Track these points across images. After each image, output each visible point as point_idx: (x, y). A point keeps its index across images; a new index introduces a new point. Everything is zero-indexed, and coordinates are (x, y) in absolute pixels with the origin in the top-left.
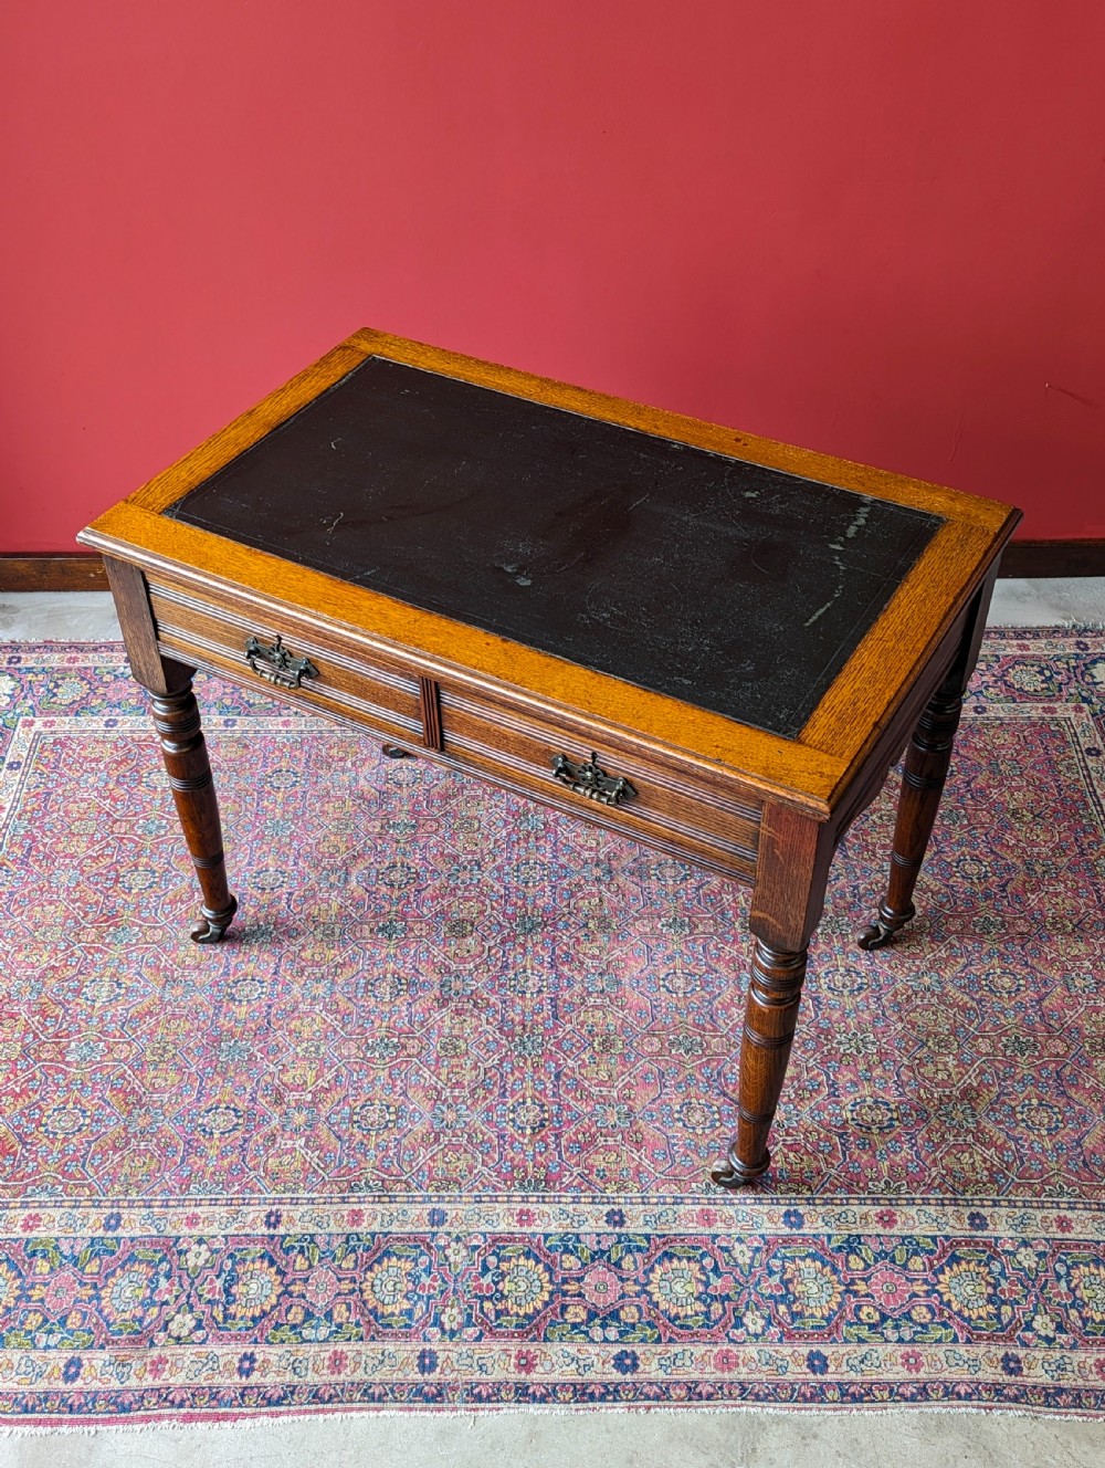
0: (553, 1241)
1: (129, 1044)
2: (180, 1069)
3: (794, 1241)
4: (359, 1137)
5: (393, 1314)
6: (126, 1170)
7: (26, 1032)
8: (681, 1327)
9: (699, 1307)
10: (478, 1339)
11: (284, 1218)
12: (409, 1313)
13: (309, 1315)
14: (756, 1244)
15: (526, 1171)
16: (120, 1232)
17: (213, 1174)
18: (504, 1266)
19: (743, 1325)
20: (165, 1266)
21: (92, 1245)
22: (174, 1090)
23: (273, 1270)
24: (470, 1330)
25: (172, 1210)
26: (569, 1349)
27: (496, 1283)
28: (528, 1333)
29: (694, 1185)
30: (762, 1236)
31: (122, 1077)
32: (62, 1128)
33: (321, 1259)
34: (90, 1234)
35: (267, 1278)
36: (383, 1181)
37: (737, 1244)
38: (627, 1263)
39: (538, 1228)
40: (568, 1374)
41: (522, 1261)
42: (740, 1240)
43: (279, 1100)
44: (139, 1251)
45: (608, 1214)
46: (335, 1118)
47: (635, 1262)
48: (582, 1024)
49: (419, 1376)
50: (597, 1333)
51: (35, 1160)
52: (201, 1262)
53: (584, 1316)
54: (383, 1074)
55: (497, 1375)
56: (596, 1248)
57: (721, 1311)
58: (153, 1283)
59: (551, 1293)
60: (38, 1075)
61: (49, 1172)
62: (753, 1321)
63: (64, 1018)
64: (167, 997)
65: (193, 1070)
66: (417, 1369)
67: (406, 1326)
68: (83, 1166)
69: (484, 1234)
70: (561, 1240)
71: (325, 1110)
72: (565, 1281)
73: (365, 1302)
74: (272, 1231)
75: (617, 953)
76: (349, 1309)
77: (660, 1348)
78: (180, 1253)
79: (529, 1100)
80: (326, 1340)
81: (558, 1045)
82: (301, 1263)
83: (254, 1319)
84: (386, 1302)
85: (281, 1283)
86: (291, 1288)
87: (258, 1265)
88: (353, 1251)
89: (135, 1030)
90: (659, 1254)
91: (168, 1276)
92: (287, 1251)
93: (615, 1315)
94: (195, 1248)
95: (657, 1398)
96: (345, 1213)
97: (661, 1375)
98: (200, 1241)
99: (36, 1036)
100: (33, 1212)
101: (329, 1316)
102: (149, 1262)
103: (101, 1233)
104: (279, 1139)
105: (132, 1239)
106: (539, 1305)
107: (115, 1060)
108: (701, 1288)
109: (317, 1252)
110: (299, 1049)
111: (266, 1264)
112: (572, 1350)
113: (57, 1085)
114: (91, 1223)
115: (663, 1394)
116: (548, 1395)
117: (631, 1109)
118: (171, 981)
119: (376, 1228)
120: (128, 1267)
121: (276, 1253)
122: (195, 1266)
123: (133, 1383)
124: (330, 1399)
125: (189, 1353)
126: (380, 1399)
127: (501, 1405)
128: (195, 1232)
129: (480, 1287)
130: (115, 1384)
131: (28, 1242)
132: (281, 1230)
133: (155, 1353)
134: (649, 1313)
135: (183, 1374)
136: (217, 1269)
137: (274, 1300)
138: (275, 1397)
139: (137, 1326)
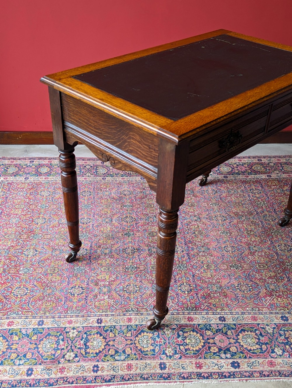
0: (202, 326)
1: (41, 268)
2: (61, 275)
3: (287, 325)
4: (127, 295)
5: (147, 351)
6: (44, 306)
7: (4, 265)
8: (253, 353)
9: (258, 346)
10: (180, 358)
11: (103, 321)
12: (154, 350)
13: (117, 352)
14: (273, 326)
15: (188, 305)
16: (43, 326)
17: (76, 307)
18: (186, 335)
19: (275, 352)
20: (61, 337)
21: (34, 330)
22: (59, 282)
23: (102, 337)
24: (177, 355)
25: (62, 319)
26: (214, 361)
27: (184, 340)
28: (199, 356)
29: (247, 308)
30: (275, 324)
31: (40, 278)
32: (20, 294)
33: (118, 334)
34: (33, 327)
35: (100, 340)
36: (138, 308)
37: (266, 327)
38: (229, 333)
39: (195, 322)
40: (215, 369)
41: (191, 333)
42: (267, 325)
43: (97, 284)
44: (52, 332)
45: (219, 318)
46: (117, 290)
47: (232, 332)
48: (199, 261)
49: (160, 371)
50: (223, 356)
51: (10, 304)
52: (75, 335)
53: (217, 350)
54: (133, 276)
55: (189, 370)
56: (217, 328)
57: (266, 348)
58: (57, 342)
59: (204, 343)
60: (10, 278)
61: (16, 307)
62: (278, 351)
63: (17, 260)
64: (54, 254)
65: (65, 275)
66: (159, 369)
67: (153, 355)
68: (28, 305)
69: (176, 325)
70: (204, 326)
71: (113, 287)
72: (208, 339)
73: (137, 347)
74: (99, 325)
75: (207, 241)
76: (131, 349)
77: (246, 360)
78: (67, 332)
79: (185, 283)
80: (124, 360)
81: (192, 266)
82: (111, 335)
83: (96, 353)
84: (144, 347)
85: (105, 341)
86: (109, 343)
87: (96, 336)
88: (130, 330)
89: (43, 264)
90: (240, 330)
91: (63, 340)
92: (106, 331)
93: (228, 350)
94: (72, 331)
95: (249, 377)
96: (125, 319)
97: (249, 369)
98: (74, 329)
99: (8, 266)
100: (11, 320)
101: (124, 352)
102: (55, 336)
103: (37, 326)
104: (98, 296)
105: (48, 328)
106: (201, 347)
107: (37, 273)
108: (257, 341)
109: (117, 331)
110: (102, 269)
111: (99, 335)
112: (215, 361)
113: (17, 281)
114: (33, 323)
115: (251, 375)
116: (209, 376)
117: (221, 286)
118: (54, 249)
119: (137, 323)
120: (48, 337)
121: (102, 332)
122: (73, 337)
123: (53, 376)
124: (129, 380)
125: (73, 365)
126: (147, 379)
127: (192, 380)
128: (71, 326)
129: (178, 341)
130: (46, 377)
131: (10, 330)
132: (103, 325)
133: (61, 366)
134: (241, 349)
135: (72, 372)
136: (81, 337)
137: (103, 347)
138: (108, 379)
139: (53, 357)
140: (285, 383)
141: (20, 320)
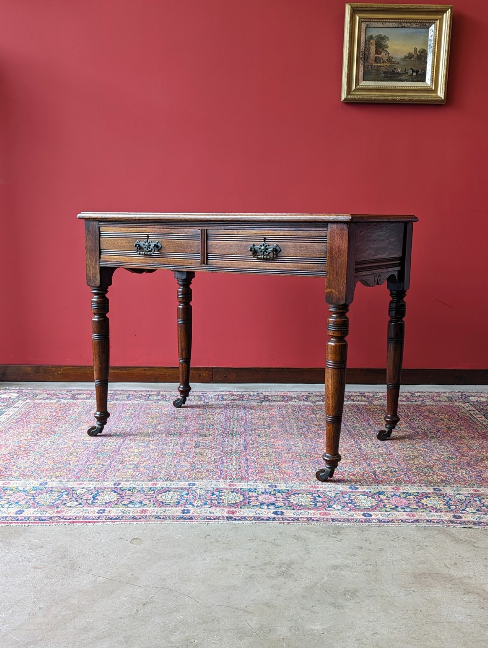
0: (245, 490)
1: (56, 452)
3: (355, 492)
4: (157, 470)
5: (170, 502)
6: (51, 474)
8: (304, 507)
9: (311, 503)
10: (210, 507)
11: (122, 484)
12: (178, 502)
13: (131, 502)
14: (337, 492)
15: (232, 477)
16: (46, 486)
17: (91, 476)
18: (222, 494)
19: (332, 507)
20: (66, 493)
21: (33, 488)
22: (76, 461)
23: (116, 494)
24: (206, 506)
25: (71, 482)
26: (252, 510)
27: (218, 497)
28: (234, 506)
29: (308, 481)
30: (340, 491)
33: (137, 492)
34: (33, 486)
35: (113, 495)
36: (168, 478)
37: (328, 492)
38: (278, 494)
39: (238, 487)
40: (252, 515)
41: (230, 493)
42: (330, 491)
43: (122, 463)
44: (55, 490)
45: (269, 485)
46: (147, 467)
47: (282, 494)
48: (258, 451)
49: (182, 514)
50: (265, 507)
51: (11, 472)
52: (83, 492)
53: (259, 504)
54: (169, 459)
55: (218, 514)
56: (264, 491)
57: (322, 504)
58: (60, 496)
59: (244, 499)
61: (16, 474)
62: (337, 507)
63: (29, 448)
65: (85, 457)
67: (177, 505)
68: (32, 473)
69: (213, 488)
70: (248, 489)
71: (142, 465)
72: (250, 497)
73: (157, 500)
74: (116, 486)
76: (150, 501)
77: (294, 511)
78: (73, 490)
79: (234, 464)
80: (139, 507)
81: (247, 454)
82: (129, 492)
83: (106, 503)
84: (167, 500)
85: (119, 496)
86: (124, 497)
87: (109, 493)
88: (153, 490)
90: (293, 493)
91: (67, 495)
92: (123, 490)
93: (273, 504)
94: (80, 489)
95: (293, 520)
96: (150, 483)
97: (294, 516)
98: (83, 488)
101: (141, 502)
102: (59, 492)
103: (38, 486)
104: (121, 470)
105: (51, 487)
106: (238, 501)
108: (313, 500)
111: (113, 492)
112: (254, 510)
114: (36, 484)
115: (296, 520)
116: (242, 519)
117: (280, 467)
119: (164, 486)
120: (49, 492)
121: (118, 490)
122: (80, 493)
123: (48, 515)
124: (140, 518)
125: (74, 510)
126: (163, 518)
127: (219, 521)
128: (82, 486)
129: (211, 498)
130: (39, 515)
131: (4, 487)
132: (120, 486)
133: (59, 509)
134: (289, 504)
135: (72, 513)
136: (90, 493)
137: (116, 499)
138: (114, 518)
139: (51, 504)
140: (338, 527)
141: (18, 482)
